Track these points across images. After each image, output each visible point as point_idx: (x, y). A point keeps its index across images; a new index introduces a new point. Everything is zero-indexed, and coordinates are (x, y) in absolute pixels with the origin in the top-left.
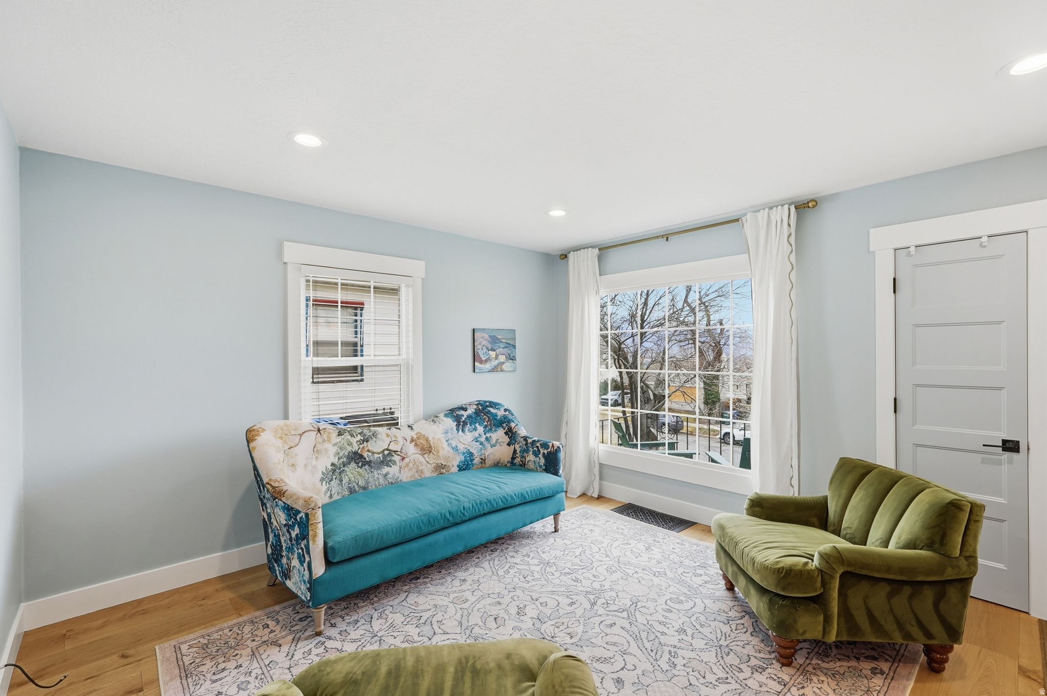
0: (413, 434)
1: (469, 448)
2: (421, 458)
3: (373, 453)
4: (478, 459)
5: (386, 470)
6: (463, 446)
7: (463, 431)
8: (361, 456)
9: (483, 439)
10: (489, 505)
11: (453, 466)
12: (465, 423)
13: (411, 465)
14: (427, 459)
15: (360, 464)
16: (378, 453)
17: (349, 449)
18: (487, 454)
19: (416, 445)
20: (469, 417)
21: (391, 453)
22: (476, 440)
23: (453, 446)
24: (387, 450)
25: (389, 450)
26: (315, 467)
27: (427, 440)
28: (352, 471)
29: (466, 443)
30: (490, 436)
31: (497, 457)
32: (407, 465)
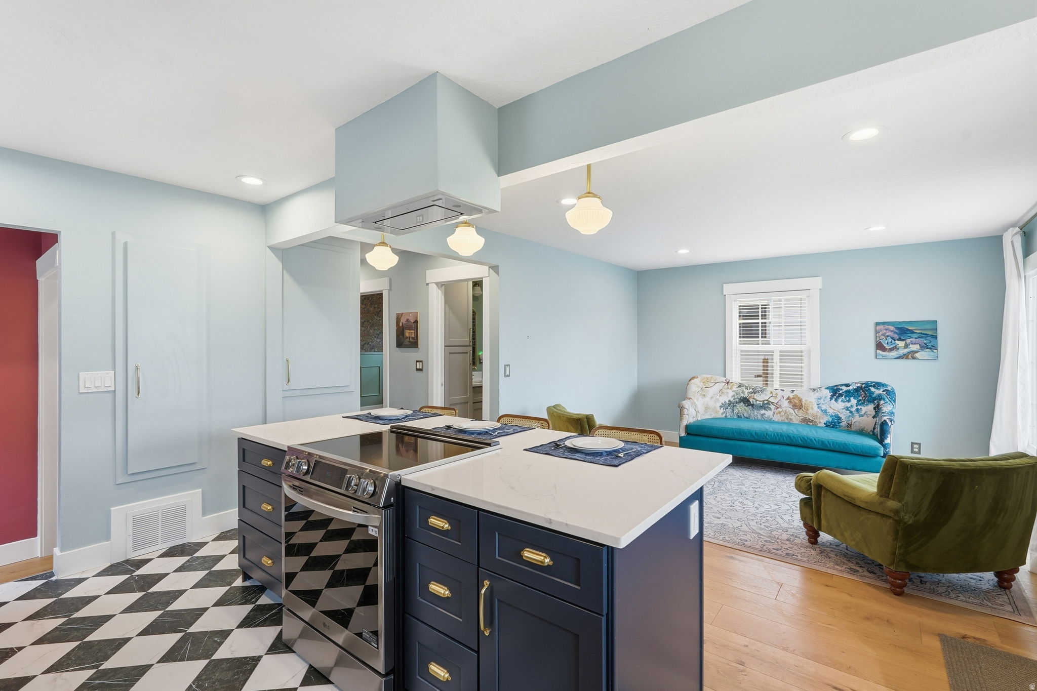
0: (791, 396)
1: (838, 413)
2: (792, 411)
3: (757, 400)
4: (845, 423)
5: (763, 412)
6: (833, 411)
7: (836, 400)
8: (748, 401)
9: (853, 409)
10: (788, 438)
11: (820, 423)
12: (841, 395)
13: (783, 413)
14: (796, 412)
15: (747, 405)
16: (760, 401)
17: (742, 395)
18: (853, 421)
19: (790, 402)
20: (848, 391)
21: (769, 403)
22: (847, 409)
23: (823, 409)
24: (767, 400)
25: (769, 401)
26: (718, 400)
27: (801, 401)
28: (741, 407)
29: (836, 409)
30: (861, 409)
31: (862, 425)
32: (780, 412)
